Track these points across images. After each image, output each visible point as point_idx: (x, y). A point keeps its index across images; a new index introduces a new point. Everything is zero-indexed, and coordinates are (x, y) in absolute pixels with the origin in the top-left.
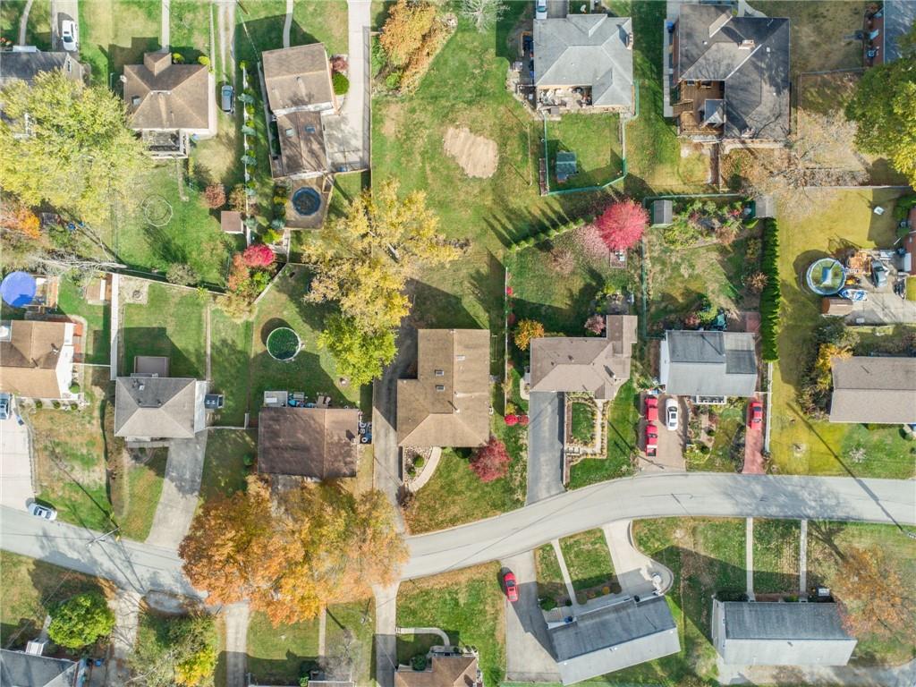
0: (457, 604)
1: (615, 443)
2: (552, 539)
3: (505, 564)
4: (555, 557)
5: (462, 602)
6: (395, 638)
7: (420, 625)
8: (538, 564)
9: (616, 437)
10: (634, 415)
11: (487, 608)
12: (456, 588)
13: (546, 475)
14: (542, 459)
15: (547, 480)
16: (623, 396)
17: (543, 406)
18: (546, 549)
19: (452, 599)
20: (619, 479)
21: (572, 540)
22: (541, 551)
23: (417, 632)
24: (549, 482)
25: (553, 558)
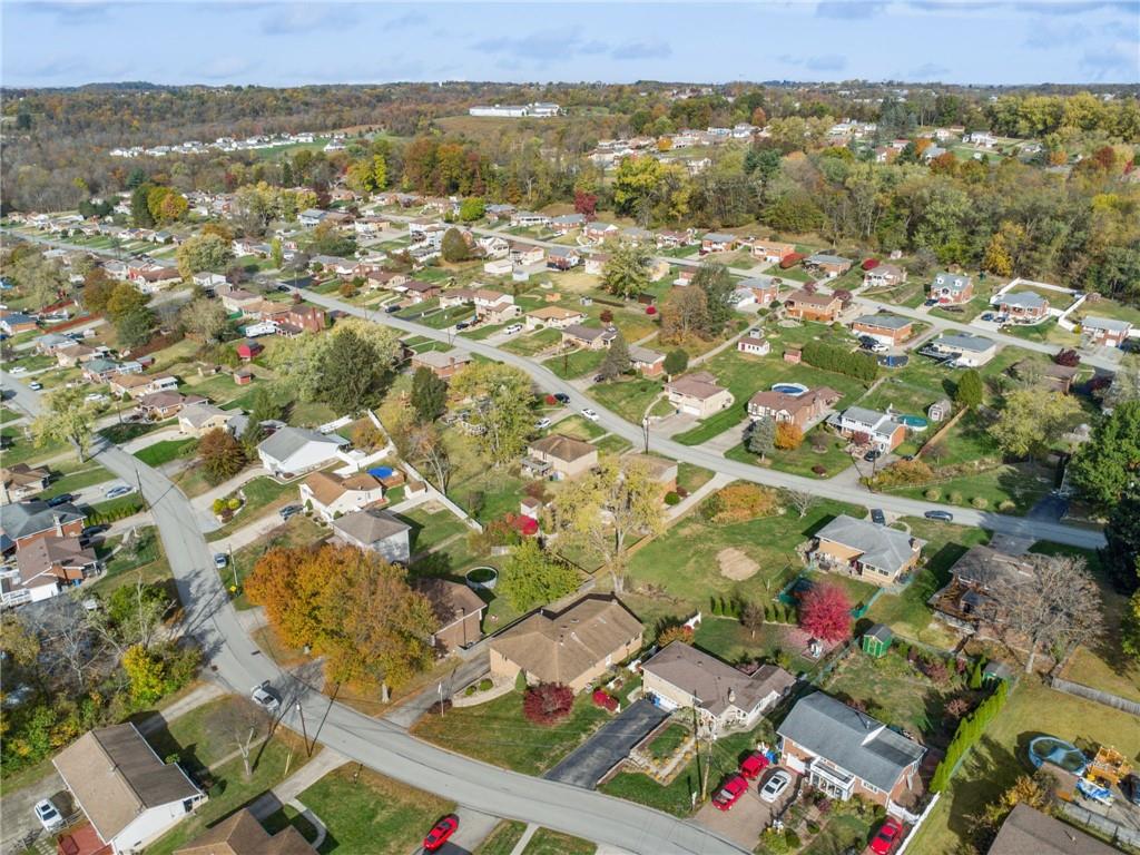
0: (371, 818)
1: (689, 778)
2: (533, 822)
3: (459, 813)
4: (517, 841)
5: (379, 818)
6: (279, 807)
7: (317, 810)
8: (493, 835)
9: (694, 773)
10: (731, 764)
11: (392, 844)
12: (390, 803)
13: (588, 766)
14: (598, 751)
15: (585, 770)
16: (732, 741)
17: (641, 715)
18: (517, 827)
19: (373, 810)
20: (663, 812)
21: (553, 836)
22: (510, 825)
23: (306, 815)
24: (584, 773)
25: (513, 839)
